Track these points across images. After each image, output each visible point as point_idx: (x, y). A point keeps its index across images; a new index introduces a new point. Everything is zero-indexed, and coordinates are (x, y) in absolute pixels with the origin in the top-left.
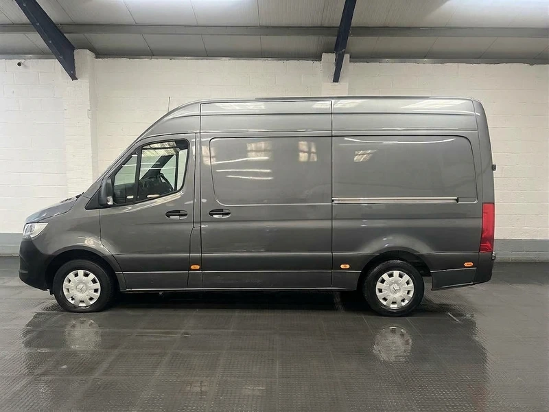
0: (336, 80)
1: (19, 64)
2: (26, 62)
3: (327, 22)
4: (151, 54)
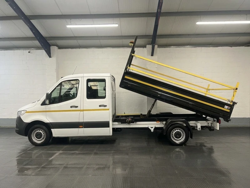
0: (152, 55)
1: (29, 52)
2: (32, 51)
3: (148, 34)
4: (80, 47)
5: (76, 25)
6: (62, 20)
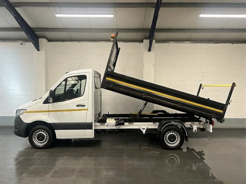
3: (145, 27)
4: (71, 40)
5: (67, 14)
6: (51, 8)
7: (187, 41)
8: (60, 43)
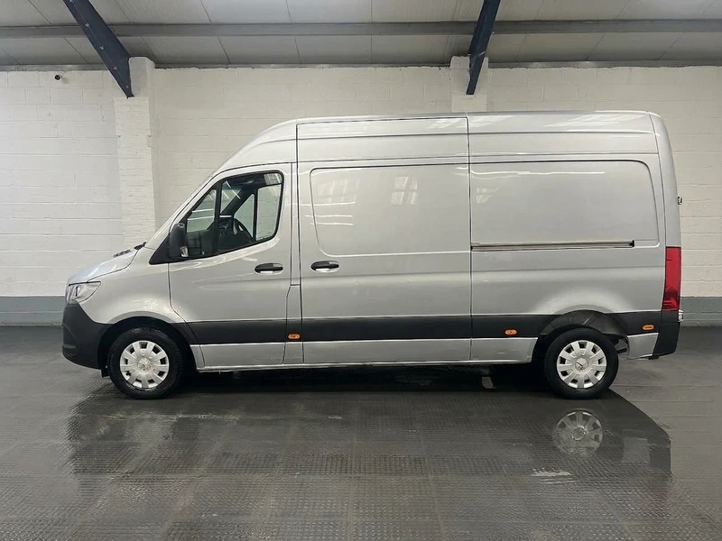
0: (471, 91)
1: (57, 78)
2: (66, 75)
3: (461, 15)
4: (228, 61)
7: (586, 60)
8: (193, 71)
